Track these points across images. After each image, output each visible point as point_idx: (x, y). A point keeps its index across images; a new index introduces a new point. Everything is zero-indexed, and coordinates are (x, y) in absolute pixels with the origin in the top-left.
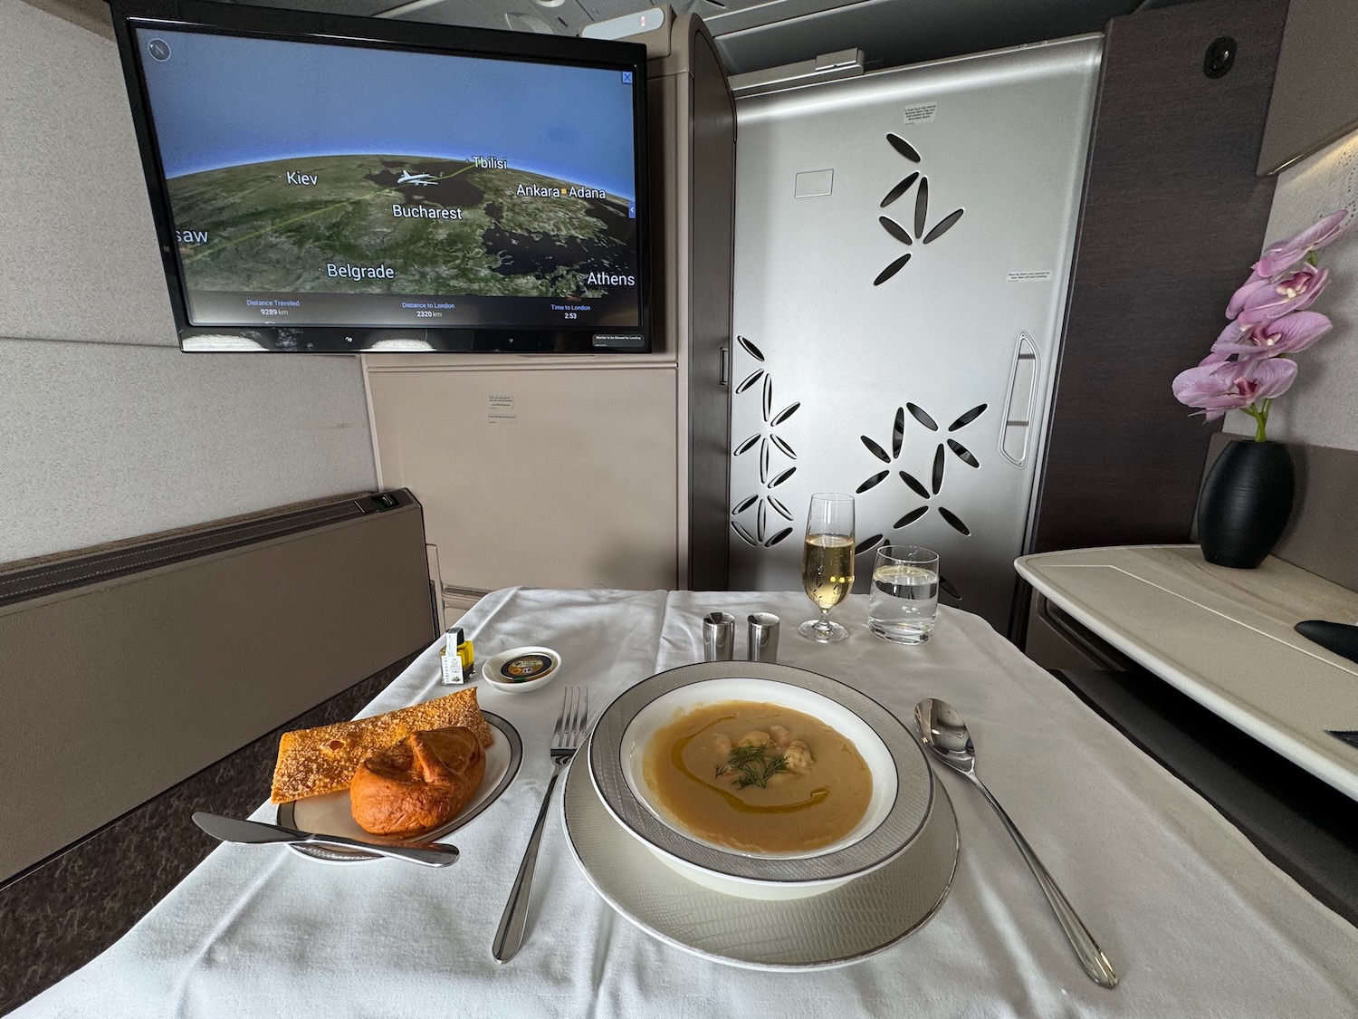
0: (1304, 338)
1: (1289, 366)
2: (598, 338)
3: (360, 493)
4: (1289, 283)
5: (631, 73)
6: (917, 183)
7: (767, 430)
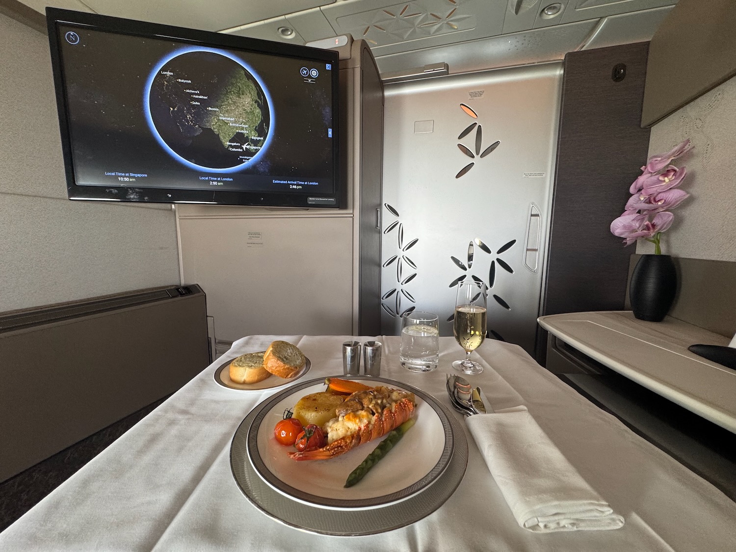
0: (677, 202)
1: (670, 216)
2: (310, 199)
3: (170, 286)
4: (665, 175)
5: (331, 65)
6: (476, 128)
7: (401, 253)
